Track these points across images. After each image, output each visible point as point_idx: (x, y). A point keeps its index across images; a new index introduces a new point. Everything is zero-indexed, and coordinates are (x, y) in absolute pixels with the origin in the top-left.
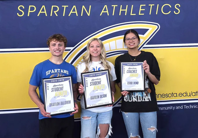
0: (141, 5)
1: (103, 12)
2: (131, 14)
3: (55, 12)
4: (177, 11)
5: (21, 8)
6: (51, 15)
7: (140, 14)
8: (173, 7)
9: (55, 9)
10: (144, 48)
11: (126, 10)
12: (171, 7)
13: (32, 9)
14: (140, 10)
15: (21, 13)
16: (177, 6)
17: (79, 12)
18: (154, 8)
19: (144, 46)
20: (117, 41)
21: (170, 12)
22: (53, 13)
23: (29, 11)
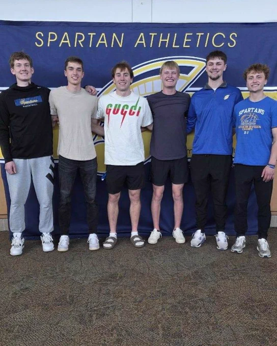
0: (187, 34)
1: (138, 42)
2: (174, 46)
3: (80, 41)
4: (232, 43)
5: (39, 35)
6: (75, 46)
7: (184, 46)
8: (228, 36)
9: (80, 37)
10: (187, 91)
11: (167, 40)
12: (224, 37)
13: (53, 37)
14: (185, 40)
15: (39, 43)
16: (233, 36)
17: (109, 42)
18: (203, 38)
20: (154, 81)
21: (223, 44)
22: (78, 42)
23: (49, 40)
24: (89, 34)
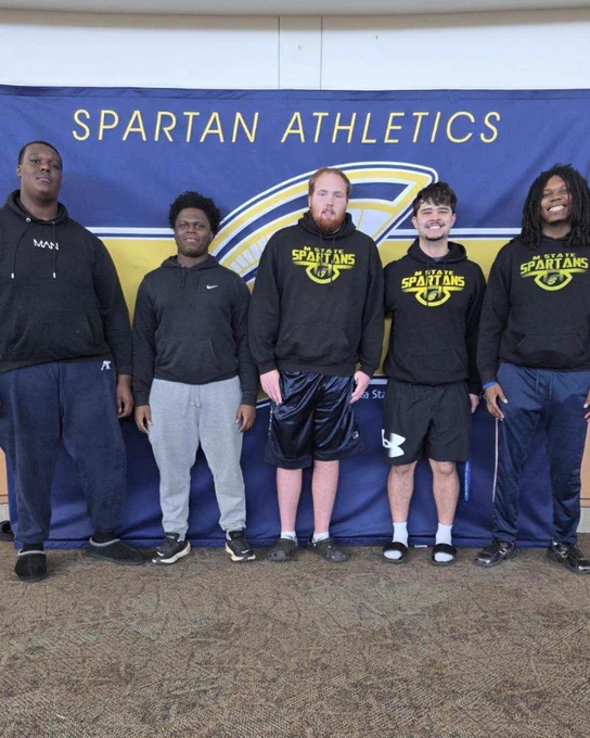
0: (392, 115)
1: (288, 131)
2: (364, 141)
3: (166, 130)
4: (489, 134)
5: (81, 117)
6: (156, 139)
7: (387, 141)
8: (480, 119)
9: (166, 121)
10: (390, 237)
11: (351, 128)
12: (473, 120)
13: (109, 119)
14: (390, 127)
15: (81, 132)
16: (492, 119)
17: (227, 131)
18: (428, 122)
19: (391, 233)
21: (470, 135)
22: (161, 132)
23: (102, 127)
24: (185, 113)
